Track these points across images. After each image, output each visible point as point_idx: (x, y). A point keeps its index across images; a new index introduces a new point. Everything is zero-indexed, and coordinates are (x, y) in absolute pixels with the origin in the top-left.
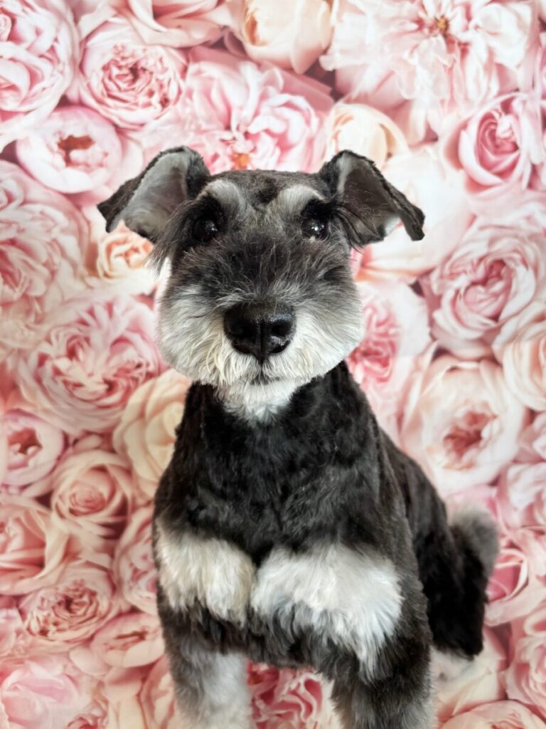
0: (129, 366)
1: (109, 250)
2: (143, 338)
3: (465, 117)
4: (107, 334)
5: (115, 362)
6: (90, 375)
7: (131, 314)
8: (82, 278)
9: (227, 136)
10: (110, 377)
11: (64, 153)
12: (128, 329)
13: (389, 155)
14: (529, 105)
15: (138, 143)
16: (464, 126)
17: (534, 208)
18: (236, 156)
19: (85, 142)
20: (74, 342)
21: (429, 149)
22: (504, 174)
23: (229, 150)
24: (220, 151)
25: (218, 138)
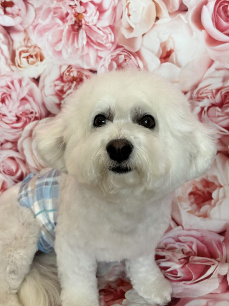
0: (27, 112)
1: (20, 54)
2: (34, 100)
4: (19, 95)
5: (21, 108)
6: (10, 112)
7: (29, 87)
8: (9, 66)
9: (72, 3)
10: (19, 115)
11: (3, 8)
12: (28, 94)
15: (32, 5)
16: (206, 3)
18: (77, 14)
19: (11, 4)
20: (4, 95)
23: (73, 11)
24: (69, 12)
25: (68, 4)
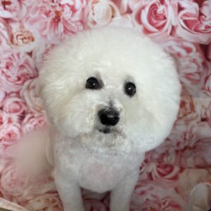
0: (25, 74)
3: (144, 4)
4: (18, 63)
5: (20, 72)
6: (13, 74)
7: (25, 58)
8: (9, 45)
9: (53, 4)
10: (19, 76)
11: (3, 5)
12: (24, 63)
13: (113, 17)
14: (172, 2)
15: (25, 4)
16: (143, 8)
17: (172, 43)
18: (57, 12)
19: (9, 3)
20: (8, 64)
21: (129, 16)
22: (160, 28)
23: (54, 10)
24: (51, 10)
25: (50, 5)
